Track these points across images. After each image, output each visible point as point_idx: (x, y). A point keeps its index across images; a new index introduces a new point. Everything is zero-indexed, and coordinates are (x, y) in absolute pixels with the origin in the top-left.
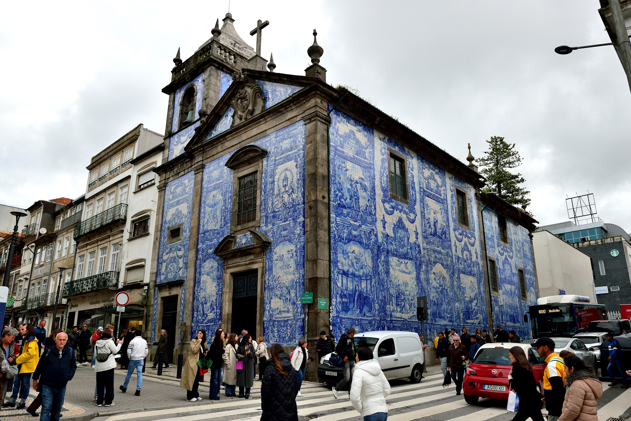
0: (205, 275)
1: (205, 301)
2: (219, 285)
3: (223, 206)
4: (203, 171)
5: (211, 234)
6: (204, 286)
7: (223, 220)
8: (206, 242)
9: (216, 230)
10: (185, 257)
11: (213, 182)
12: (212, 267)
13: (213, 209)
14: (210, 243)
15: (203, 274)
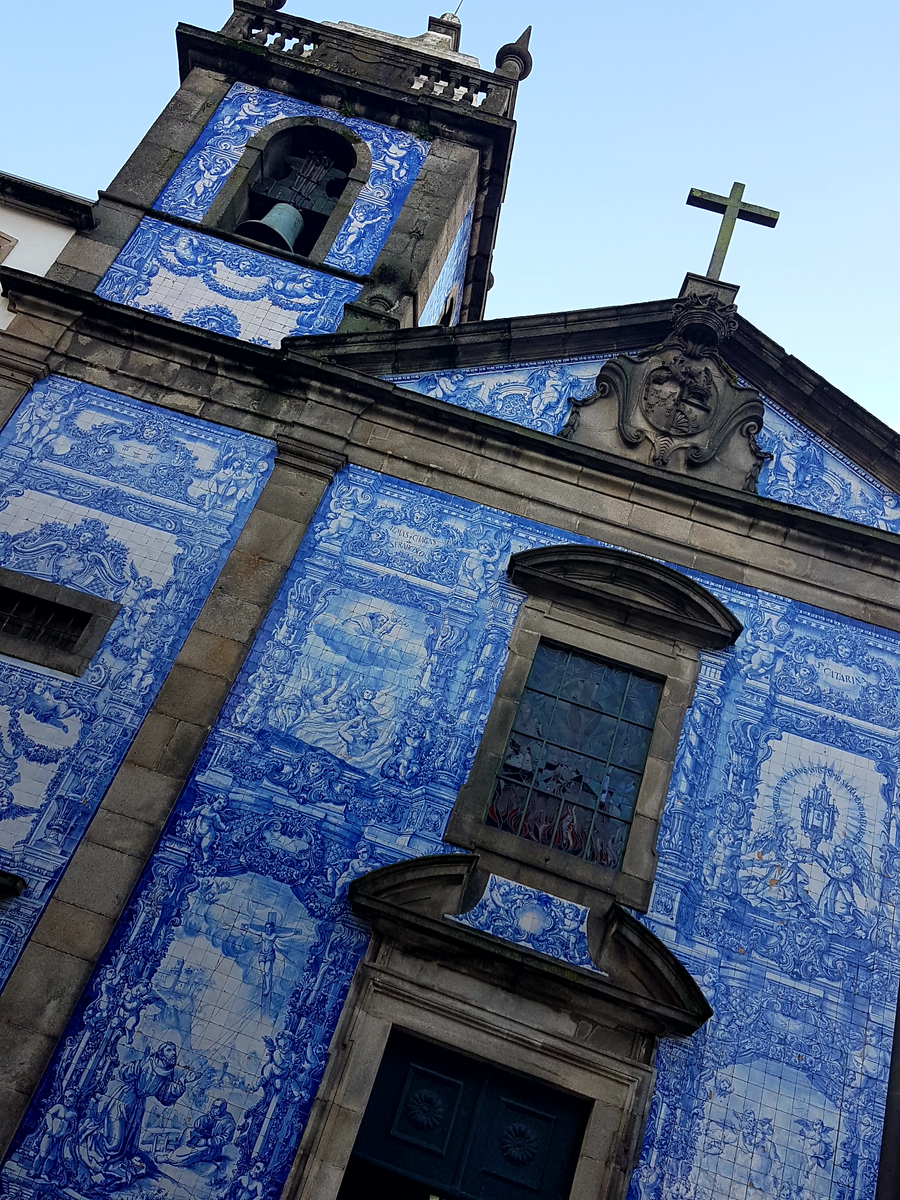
0: (202, 942)
1: (165, 1080)
2: (296, 1046)
3: (424, 692)
4: (331, 482)
5: (314, 769)
6: (179, 996)
7: (408, 751)
8: (266, 782)
9: (354, 770)
10: (77, 771)
11: (387, 561)
12: (272, 927)
13: (361, 669)
14: (294, 804)
15: (193, 931)
